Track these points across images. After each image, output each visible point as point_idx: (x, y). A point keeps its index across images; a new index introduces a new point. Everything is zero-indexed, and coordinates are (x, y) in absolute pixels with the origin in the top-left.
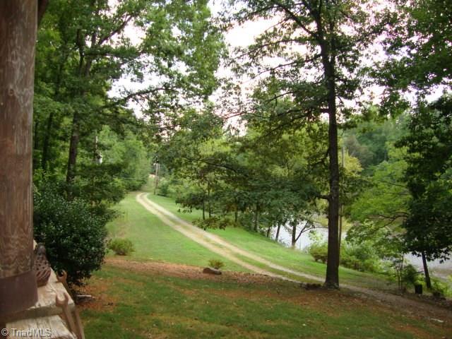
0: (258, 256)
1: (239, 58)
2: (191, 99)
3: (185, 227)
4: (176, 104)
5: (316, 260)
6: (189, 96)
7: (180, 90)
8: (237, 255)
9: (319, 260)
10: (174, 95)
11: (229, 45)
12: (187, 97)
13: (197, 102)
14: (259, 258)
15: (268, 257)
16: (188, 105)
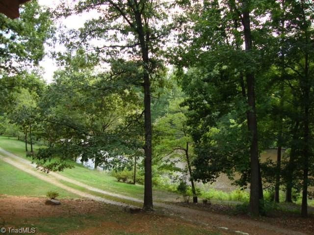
0: (77, 180)
1: (72, 38)
2: (23, 63)
3: (13, 159)
4: (10, 66)
5: (119, 181)
6: (21, 60)
7: (14, 55)
8: (61, 182)
9: (121, 180)
10: (7, 59)
11: (65, 27)
12: (19, 61)
13: (29, 65)
14: (79, 183)
15: (85, 181)
16: (20, 67)
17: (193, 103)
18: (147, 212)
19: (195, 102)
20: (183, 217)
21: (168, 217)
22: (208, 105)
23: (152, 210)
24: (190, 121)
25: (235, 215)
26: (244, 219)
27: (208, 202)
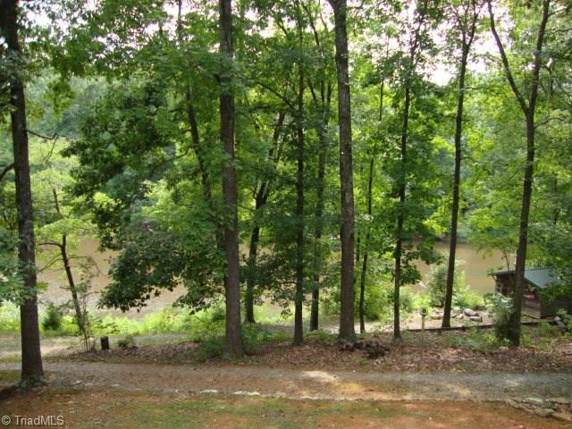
17: (88, 150)
18: (34, 389)
19: (94, 147)
20: (116, 385)
21: (88, 391)
22: (116, 154)
23: (45, 384)
24: (80, 186)
25: (202, 362)
26: (221, 366)
27: (130, 345)
